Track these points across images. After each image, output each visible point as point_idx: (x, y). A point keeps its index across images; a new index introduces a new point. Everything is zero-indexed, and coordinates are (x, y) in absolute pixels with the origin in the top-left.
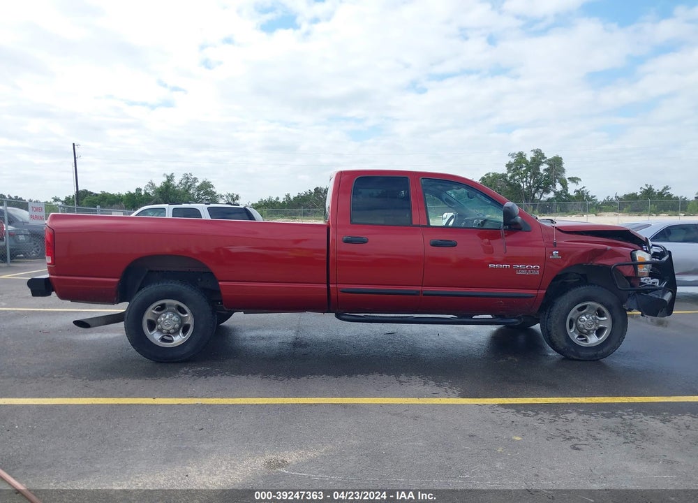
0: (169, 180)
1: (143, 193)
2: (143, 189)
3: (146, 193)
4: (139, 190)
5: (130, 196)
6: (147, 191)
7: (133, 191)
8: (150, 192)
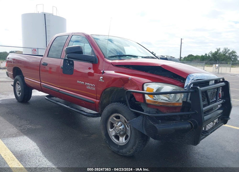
0: (218, 51)
1: (207, 55)
2: (208, 54)
3: (208, 55)
4: (206, 54)
5: (202, 57)
6: (209, 55)
7: (204, 55)
8: (210, 55)
